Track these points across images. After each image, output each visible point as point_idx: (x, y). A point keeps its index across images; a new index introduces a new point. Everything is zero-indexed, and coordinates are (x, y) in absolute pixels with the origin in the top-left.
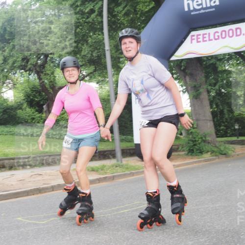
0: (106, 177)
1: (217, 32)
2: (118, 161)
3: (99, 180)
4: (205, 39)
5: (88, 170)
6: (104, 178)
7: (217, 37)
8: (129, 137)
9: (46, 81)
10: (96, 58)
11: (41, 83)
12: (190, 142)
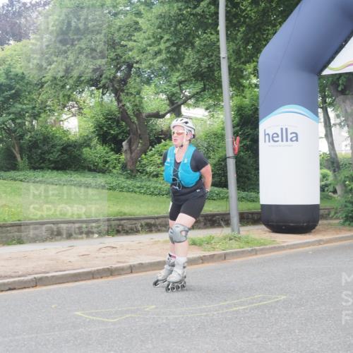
0: (214, 255)
2: (233, 230)
3: (203, 260)
6: (210, 256)
8: (253, 194)
9: (128, 104)
10: (206, 70)
11: (120, 108)
12: (348, 204)
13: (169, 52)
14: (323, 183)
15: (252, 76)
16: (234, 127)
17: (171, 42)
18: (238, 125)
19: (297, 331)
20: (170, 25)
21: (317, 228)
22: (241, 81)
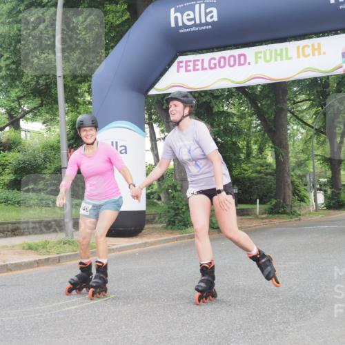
0: (49, 258)
1: (214, 59)
2: (67, 235)
3: (38, 263)
4: (197, 67)
5: (24, 248)
6: (46, 259)
7: (212, 66)
10: (43, 87)
12: (170, 210)
13: (8, 69)
14: (149, 191)
15: (86, 94)
16: (69, 140)
17: (11, 60)
18: (73, 138)
19: (124, 327)
20: (10, 45)
21: (143, 231)
22: (76, 98)
